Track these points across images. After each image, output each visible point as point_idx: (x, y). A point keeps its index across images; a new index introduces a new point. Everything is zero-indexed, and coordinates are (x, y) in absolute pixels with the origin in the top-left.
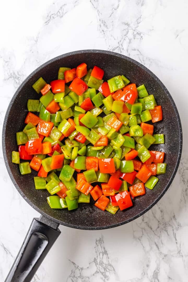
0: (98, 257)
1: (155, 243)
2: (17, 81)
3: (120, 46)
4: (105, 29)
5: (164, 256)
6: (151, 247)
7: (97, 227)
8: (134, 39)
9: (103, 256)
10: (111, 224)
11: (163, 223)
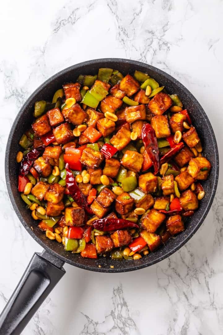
0: (116, 310)
1: (184, 292)
2: (21, 99)
3: (142, 59)
4: (125, 38)
5: (194, 308)
6: (179, 298)
7: (109, 270)
8: (160, 50)
9: (122, 308)
10: (126, 267)
11: (194, 269)
